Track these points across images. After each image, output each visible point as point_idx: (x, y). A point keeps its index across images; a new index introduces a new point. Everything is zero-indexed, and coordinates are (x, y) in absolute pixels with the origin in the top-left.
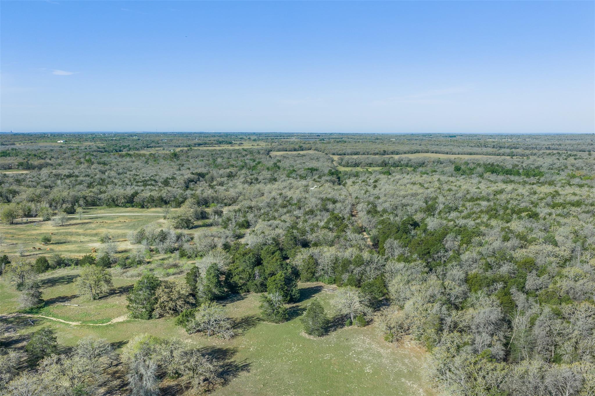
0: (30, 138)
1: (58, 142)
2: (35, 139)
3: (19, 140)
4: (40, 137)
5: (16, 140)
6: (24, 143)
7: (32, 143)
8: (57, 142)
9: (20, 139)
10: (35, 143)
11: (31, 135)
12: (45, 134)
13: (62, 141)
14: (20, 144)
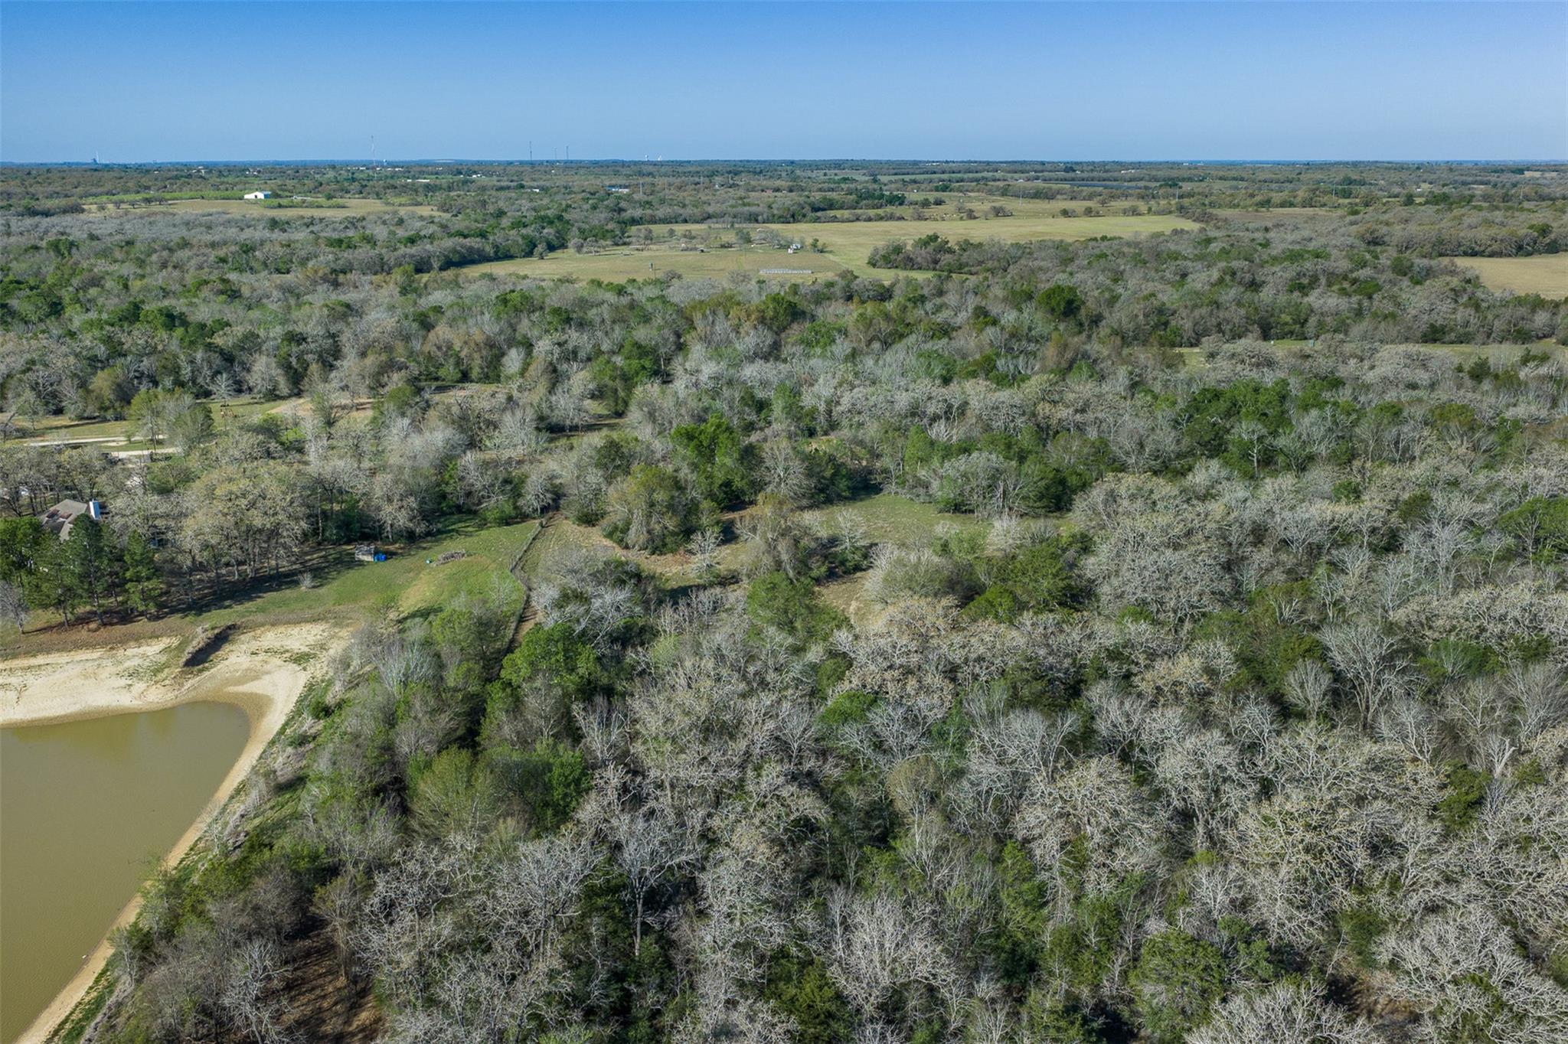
0: (145, 181)
1: (246, 197)
2: (160, 184)
3: (105, 189)
4: (177, 178)
5: (94, 190)
6: (117, 204)
7: (148, 201)
8: (241, 198)
9: (108, 187)
10: (161, 201)
11: (148, 171)
12: (187, 166)
13: (261, 196)
14: (102, 208)
